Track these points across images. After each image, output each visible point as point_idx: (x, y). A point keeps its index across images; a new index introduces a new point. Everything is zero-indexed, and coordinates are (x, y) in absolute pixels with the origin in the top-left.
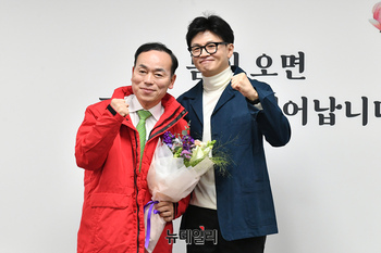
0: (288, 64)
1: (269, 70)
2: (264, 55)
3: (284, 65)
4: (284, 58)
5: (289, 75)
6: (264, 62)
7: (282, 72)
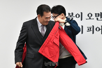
0: (97, 16)
1: (91, 18)
2: (90, 13)
3: (96, 16)
4: (96, 14)
5: (97, 19)
6: (90, 15)
7: (95, 18)
